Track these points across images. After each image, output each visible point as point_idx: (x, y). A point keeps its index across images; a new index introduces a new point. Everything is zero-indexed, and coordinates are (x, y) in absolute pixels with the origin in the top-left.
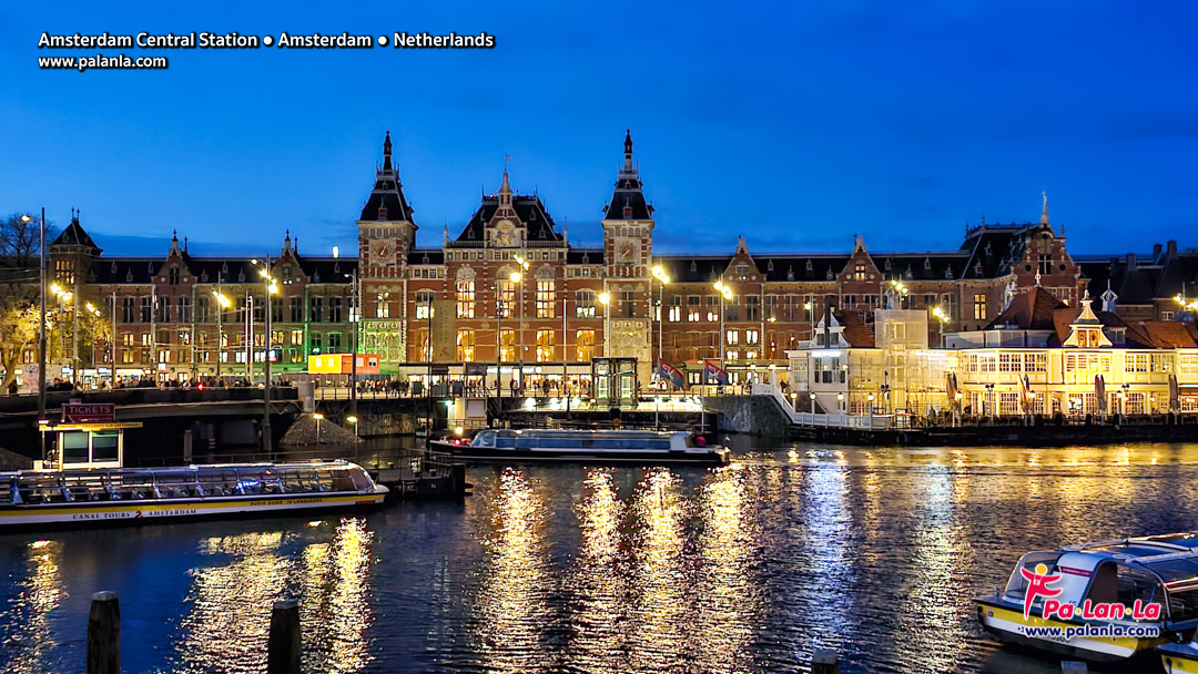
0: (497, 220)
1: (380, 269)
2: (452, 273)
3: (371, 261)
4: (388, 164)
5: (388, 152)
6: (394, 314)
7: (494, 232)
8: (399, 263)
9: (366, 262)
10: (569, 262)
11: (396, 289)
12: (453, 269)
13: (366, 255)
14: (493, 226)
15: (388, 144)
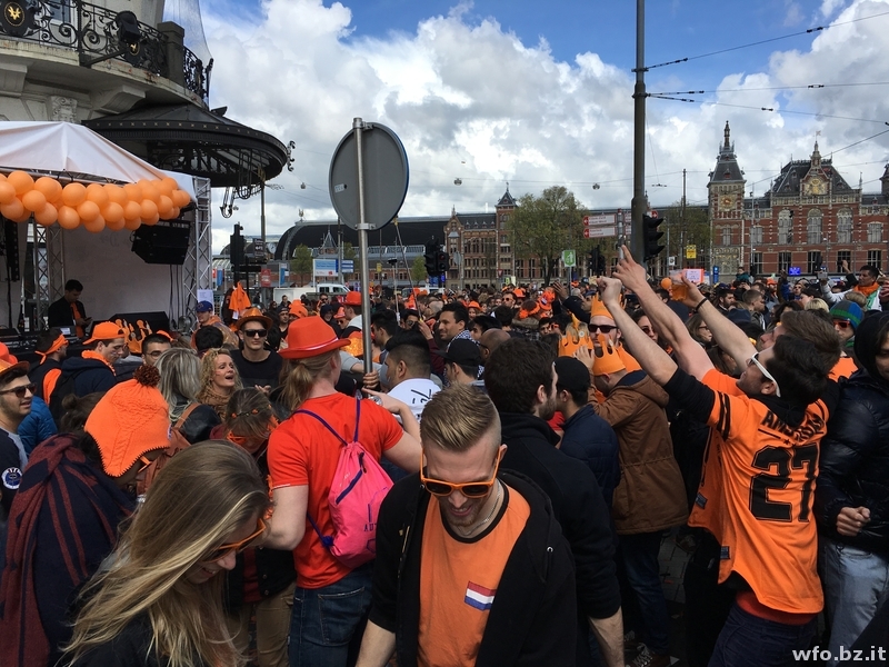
0: (809, 177)
1: (725, 213)
2: (776, 214)
3: (719, 209)
4: (727, 143)
5: (727, 136)
6: (735, 241)
7: (807, 187)
8: (739, 208)
9: (716, 209)
10: (863, 203)
11: (736, 226)
12: (777, 210)
13: (716, 204)
14: (806, 181)
15: (727, 129)
